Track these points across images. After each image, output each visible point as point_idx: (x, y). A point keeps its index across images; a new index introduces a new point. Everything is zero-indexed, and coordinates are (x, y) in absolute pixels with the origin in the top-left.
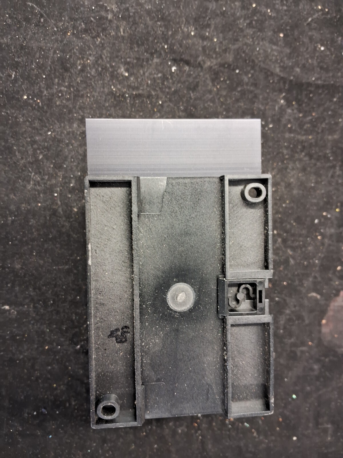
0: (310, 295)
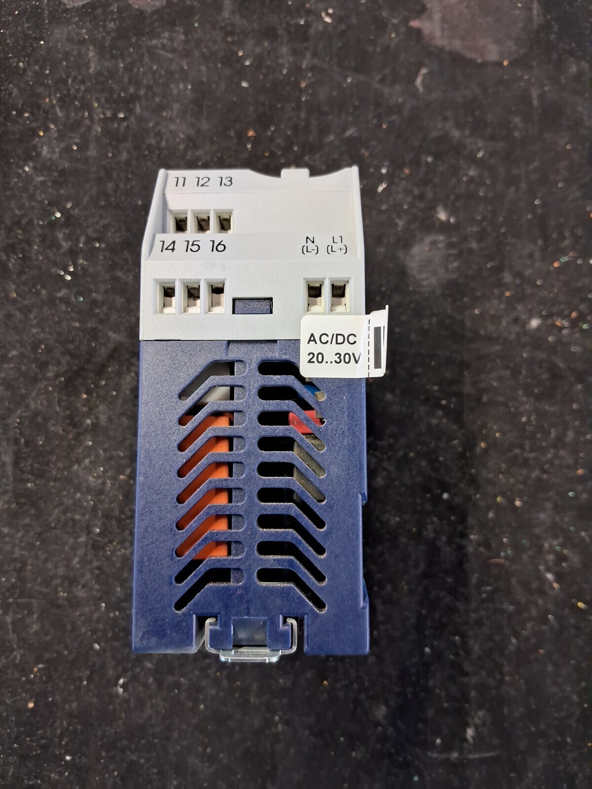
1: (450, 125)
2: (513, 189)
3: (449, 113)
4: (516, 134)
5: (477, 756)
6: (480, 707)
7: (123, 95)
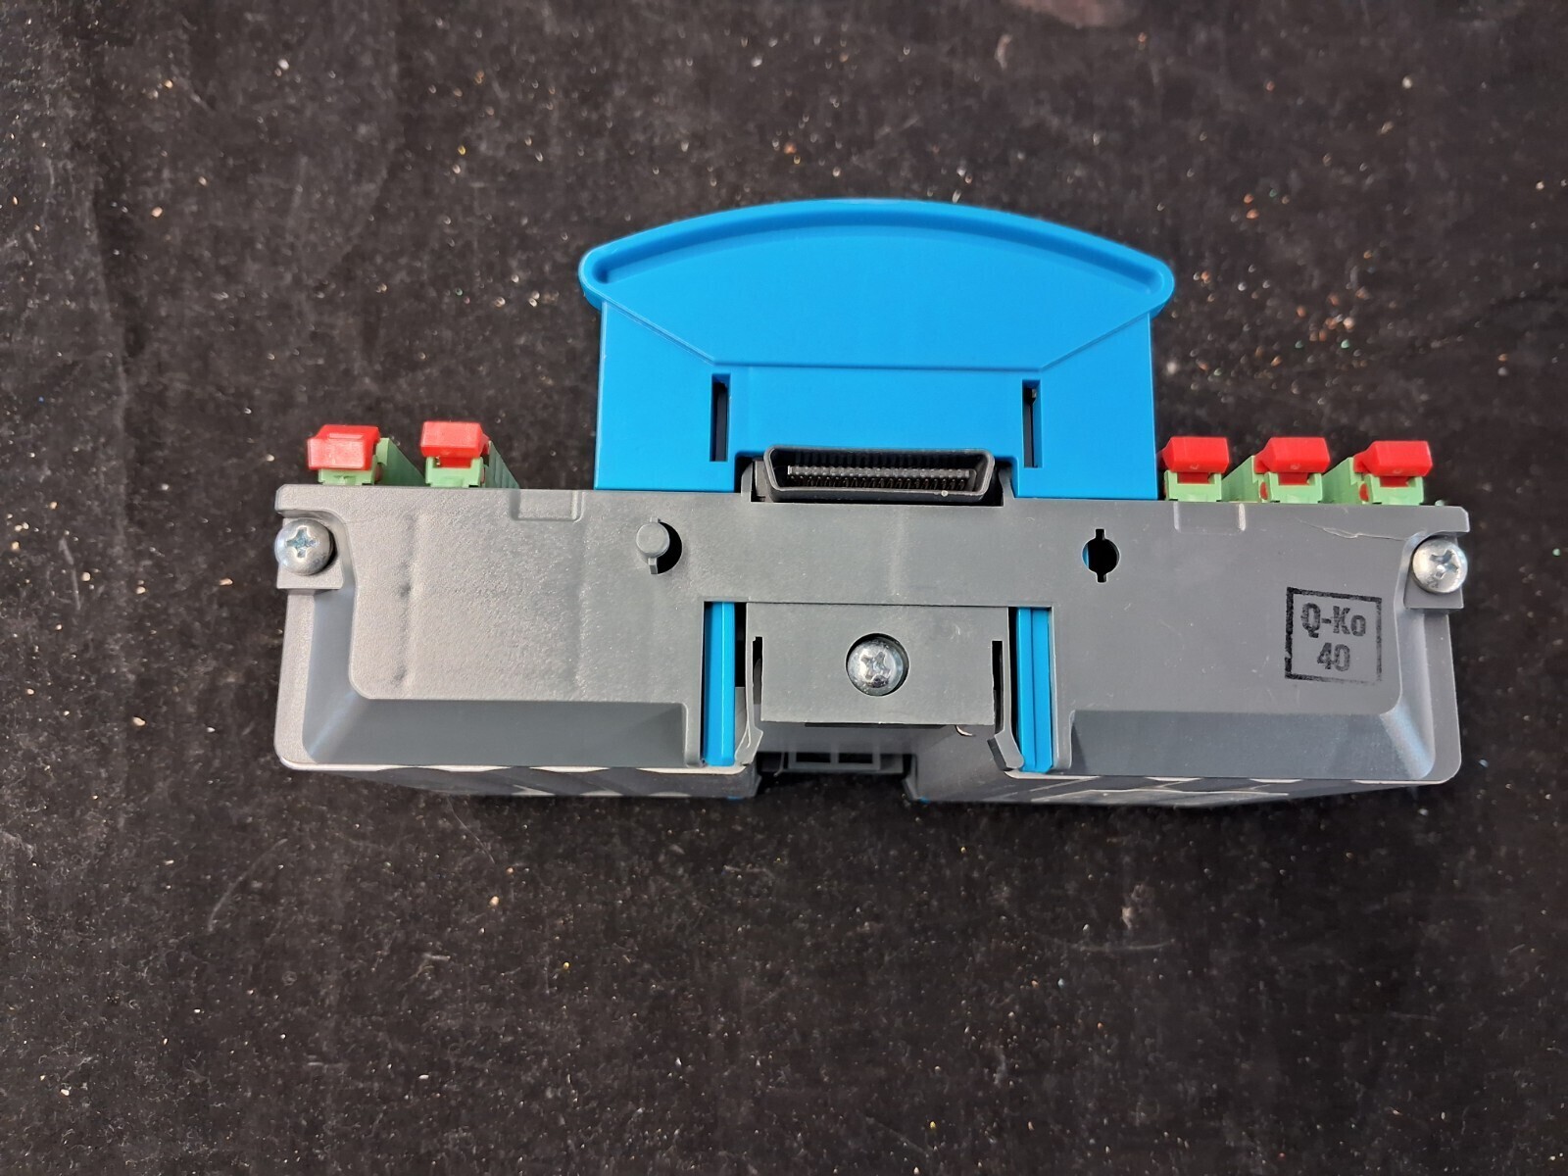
0: (1003, 63)
1: (1045, 111)
2: (1133, 193)
3: (1043, 95)
4: (1135, 122)
5: (1139, 948)
6: (1138, 879)
7: (594, 71)
